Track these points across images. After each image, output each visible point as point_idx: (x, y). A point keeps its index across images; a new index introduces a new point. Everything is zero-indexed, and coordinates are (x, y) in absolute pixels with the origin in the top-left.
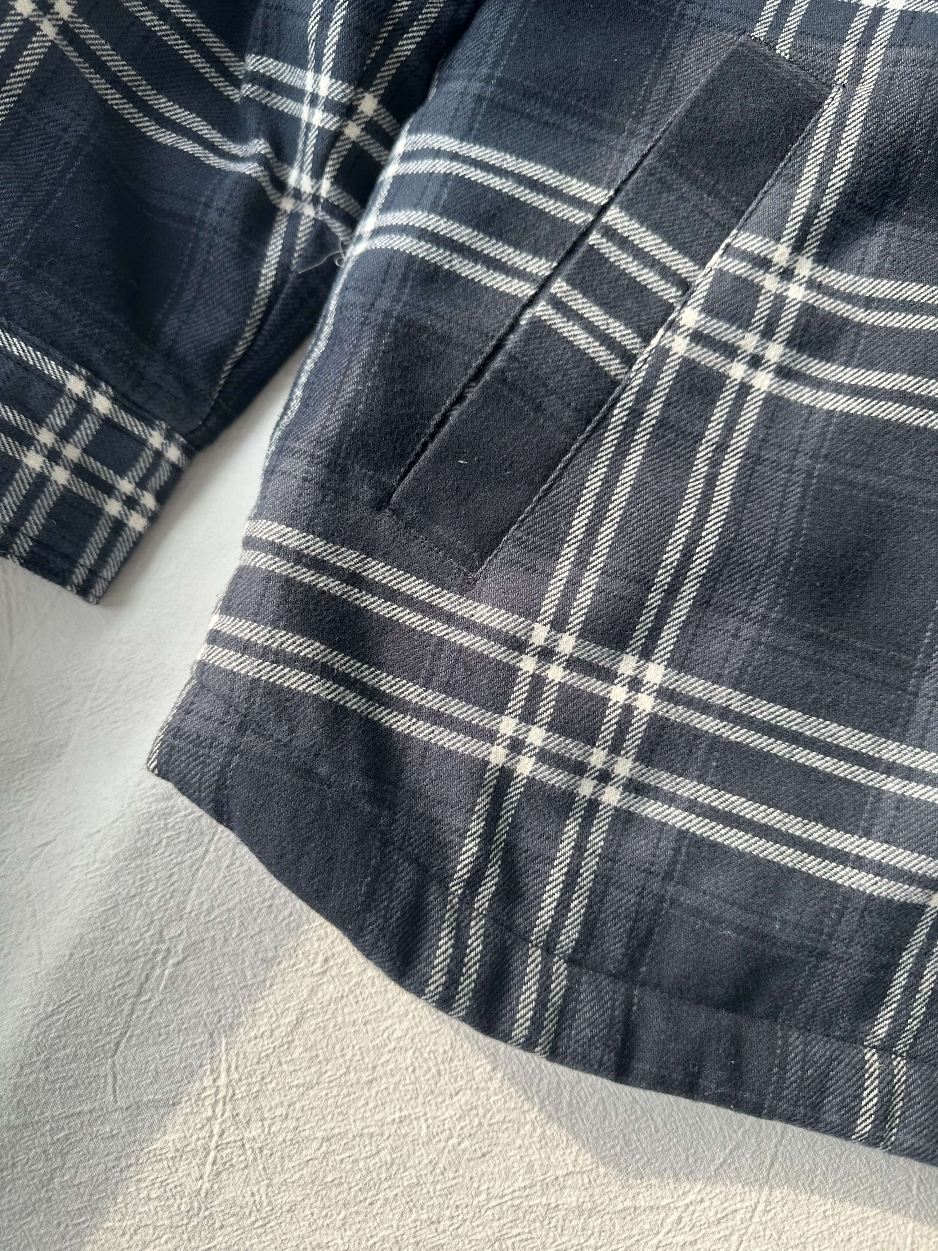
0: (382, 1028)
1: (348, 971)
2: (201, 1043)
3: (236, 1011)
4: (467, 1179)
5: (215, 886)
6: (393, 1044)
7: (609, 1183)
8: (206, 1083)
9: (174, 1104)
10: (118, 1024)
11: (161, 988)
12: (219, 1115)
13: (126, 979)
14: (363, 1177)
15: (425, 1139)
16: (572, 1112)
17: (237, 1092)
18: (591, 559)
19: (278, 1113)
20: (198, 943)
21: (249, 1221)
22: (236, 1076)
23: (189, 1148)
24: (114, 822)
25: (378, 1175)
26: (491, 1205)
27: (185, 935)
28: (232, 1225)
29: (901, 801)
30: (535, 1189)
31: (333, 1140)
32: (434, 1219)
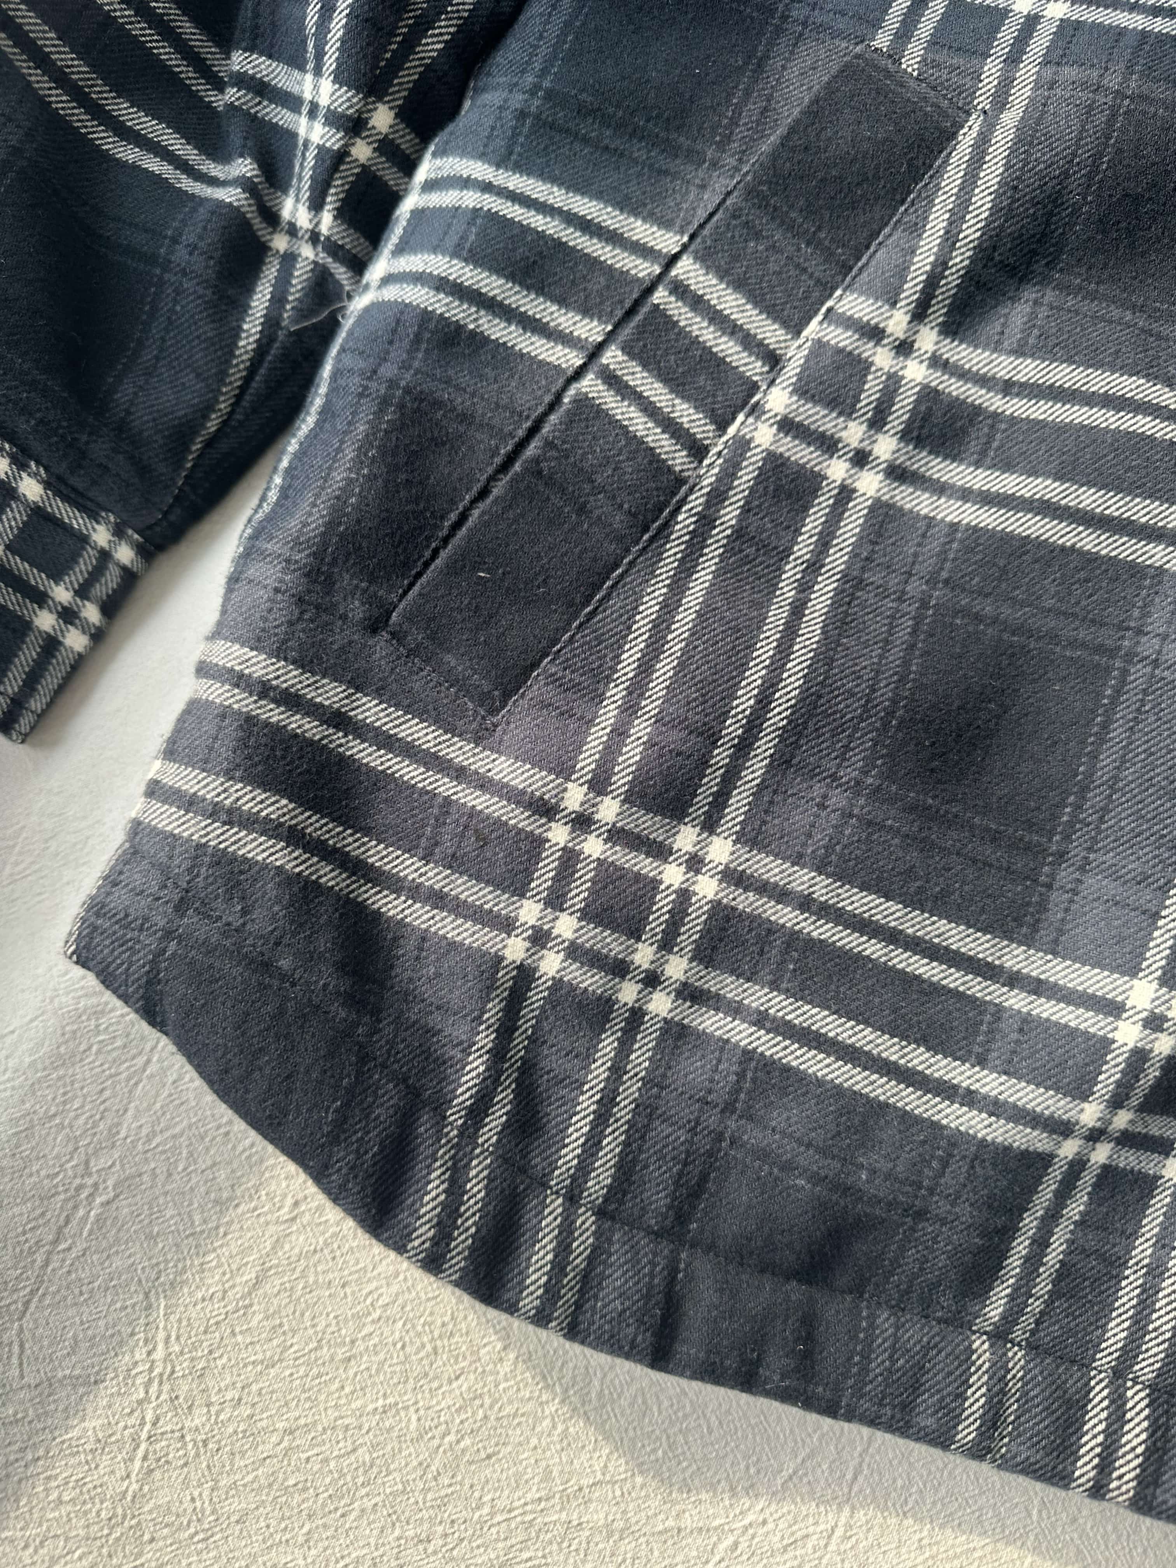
0: (364, 1292)
1: (323, 1219)
2: (134, 1306)
3: (180, 1265)
4: (467, 1486)
5: (158, 1105)
6: (378, 1312)
7: (647, 1496)
8: (138, 1357)
9: (96, 1382)
10: (28, 1278)
11: (85, 1234)
12: (153, 1398)
13: (41, 1221)
14: (334, 1481)
15: (415, 1435)
16: (604, 1406)
17: (178, 1368)
18: (644, 703)
19: (228, 1398)
20: (133, 1177)
21: (187, 1534)
22: (177, 1348)
23: (113, 1439)
24: (32, 1021)
25: (354, 1478)
26: (495, 1521)
27: (118, 1167)
28: (165, 1538)
29: (1027, 1022)
30: (552, 1502)
31: (297, 1433)
32: (423, 1536)
